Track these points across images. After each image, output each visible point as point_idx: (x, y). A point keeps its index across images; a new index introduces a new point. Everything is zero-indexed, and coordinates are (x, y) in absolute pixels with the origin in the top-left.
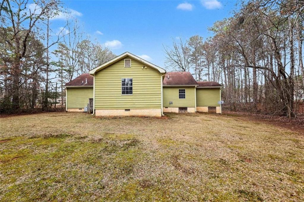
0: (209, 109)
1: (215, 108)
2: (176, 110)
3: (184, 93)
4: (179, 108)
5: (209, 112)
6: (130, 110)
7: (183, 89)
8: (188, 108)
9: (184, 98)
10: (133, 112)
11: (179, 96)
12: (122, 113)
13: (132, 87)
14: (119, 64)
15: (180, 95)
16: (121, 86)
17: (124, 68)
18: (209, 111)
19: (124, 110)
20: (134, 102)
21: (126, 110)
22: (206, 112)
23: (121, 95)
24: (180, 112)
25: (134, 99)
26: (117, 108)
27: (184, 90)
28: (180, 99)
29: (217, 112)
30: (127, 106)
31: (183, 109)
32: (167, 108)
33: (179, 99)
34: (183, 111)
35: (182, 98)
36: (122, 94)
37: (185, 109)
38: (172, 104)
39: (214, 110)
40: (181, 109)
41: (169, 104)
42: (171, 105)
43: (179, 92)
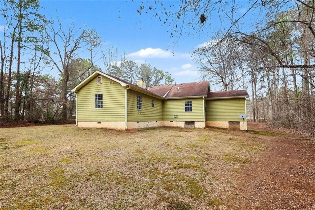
0: (229, 124)
1: (238, 123)
2: (182, 125)
3: (191, 105)
4: (185, 123)
5: (231, 128)
6: (102, 123)
7: (189, 101)
8: (195, 123)
9: (191, 110)
10: (104, 125)
11: (184, 109)
12: (95, 125)
13: (102, 101)
14: (93, 81)
15: (186, 108)
16: (95, 101)
17: (97, 85)
18: (229, 127)
19: (97, 123)
20: (104, 115)
21: (99, 123)
22: (226, 127)
23: (94, 109)
24: (186, 127)
25: (103, 113)
26: (92, 121)
27: (191, 102)
28: (186, 112)
29: (241, 129)
30: (99, 119)
31: (190, 123)
32: (172, 122)
33: (184, 112)
34: (189, 126)
35: (188, 111)
36: (96, 108)
37: (192, 123)
38: (177, 117)
39: (237, 126)
40: (187, 123)
41: (174, 118)
42: (176, 119)
43: (184, 105)
